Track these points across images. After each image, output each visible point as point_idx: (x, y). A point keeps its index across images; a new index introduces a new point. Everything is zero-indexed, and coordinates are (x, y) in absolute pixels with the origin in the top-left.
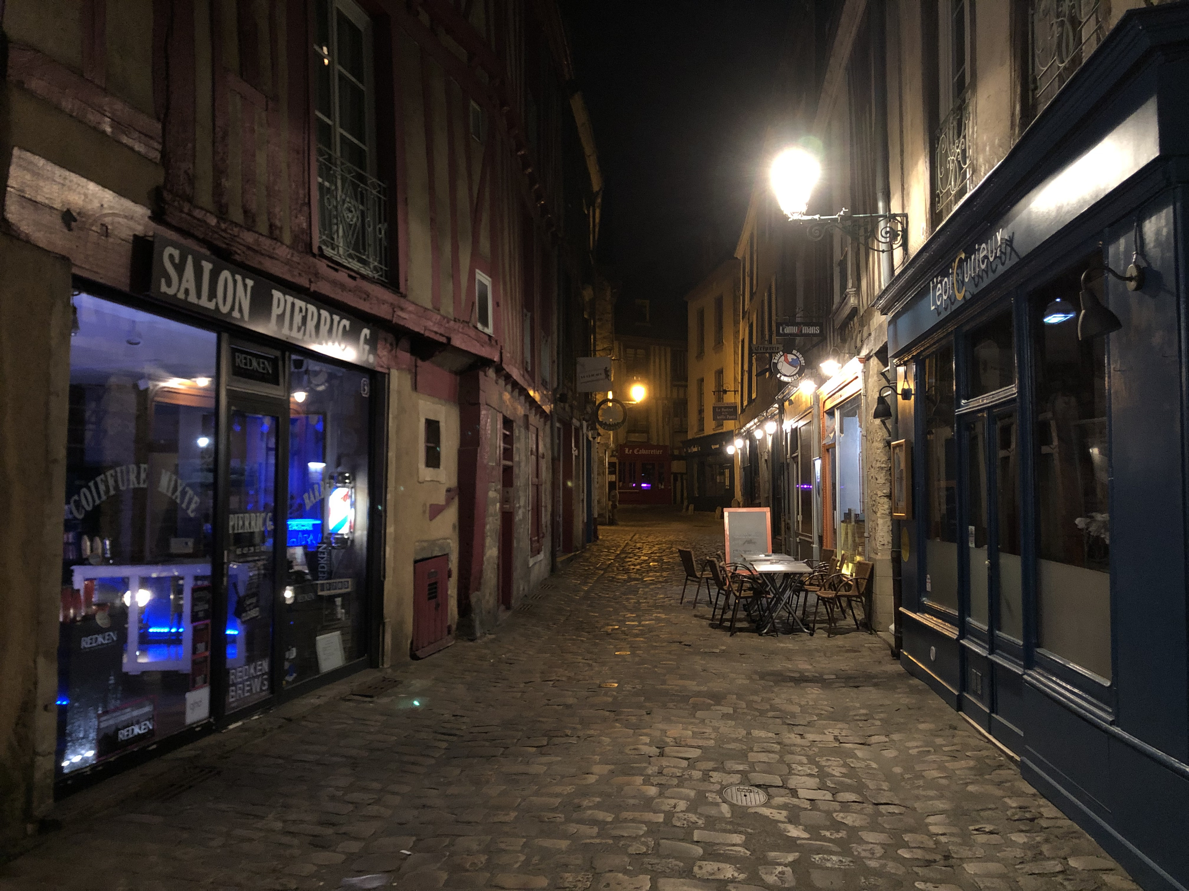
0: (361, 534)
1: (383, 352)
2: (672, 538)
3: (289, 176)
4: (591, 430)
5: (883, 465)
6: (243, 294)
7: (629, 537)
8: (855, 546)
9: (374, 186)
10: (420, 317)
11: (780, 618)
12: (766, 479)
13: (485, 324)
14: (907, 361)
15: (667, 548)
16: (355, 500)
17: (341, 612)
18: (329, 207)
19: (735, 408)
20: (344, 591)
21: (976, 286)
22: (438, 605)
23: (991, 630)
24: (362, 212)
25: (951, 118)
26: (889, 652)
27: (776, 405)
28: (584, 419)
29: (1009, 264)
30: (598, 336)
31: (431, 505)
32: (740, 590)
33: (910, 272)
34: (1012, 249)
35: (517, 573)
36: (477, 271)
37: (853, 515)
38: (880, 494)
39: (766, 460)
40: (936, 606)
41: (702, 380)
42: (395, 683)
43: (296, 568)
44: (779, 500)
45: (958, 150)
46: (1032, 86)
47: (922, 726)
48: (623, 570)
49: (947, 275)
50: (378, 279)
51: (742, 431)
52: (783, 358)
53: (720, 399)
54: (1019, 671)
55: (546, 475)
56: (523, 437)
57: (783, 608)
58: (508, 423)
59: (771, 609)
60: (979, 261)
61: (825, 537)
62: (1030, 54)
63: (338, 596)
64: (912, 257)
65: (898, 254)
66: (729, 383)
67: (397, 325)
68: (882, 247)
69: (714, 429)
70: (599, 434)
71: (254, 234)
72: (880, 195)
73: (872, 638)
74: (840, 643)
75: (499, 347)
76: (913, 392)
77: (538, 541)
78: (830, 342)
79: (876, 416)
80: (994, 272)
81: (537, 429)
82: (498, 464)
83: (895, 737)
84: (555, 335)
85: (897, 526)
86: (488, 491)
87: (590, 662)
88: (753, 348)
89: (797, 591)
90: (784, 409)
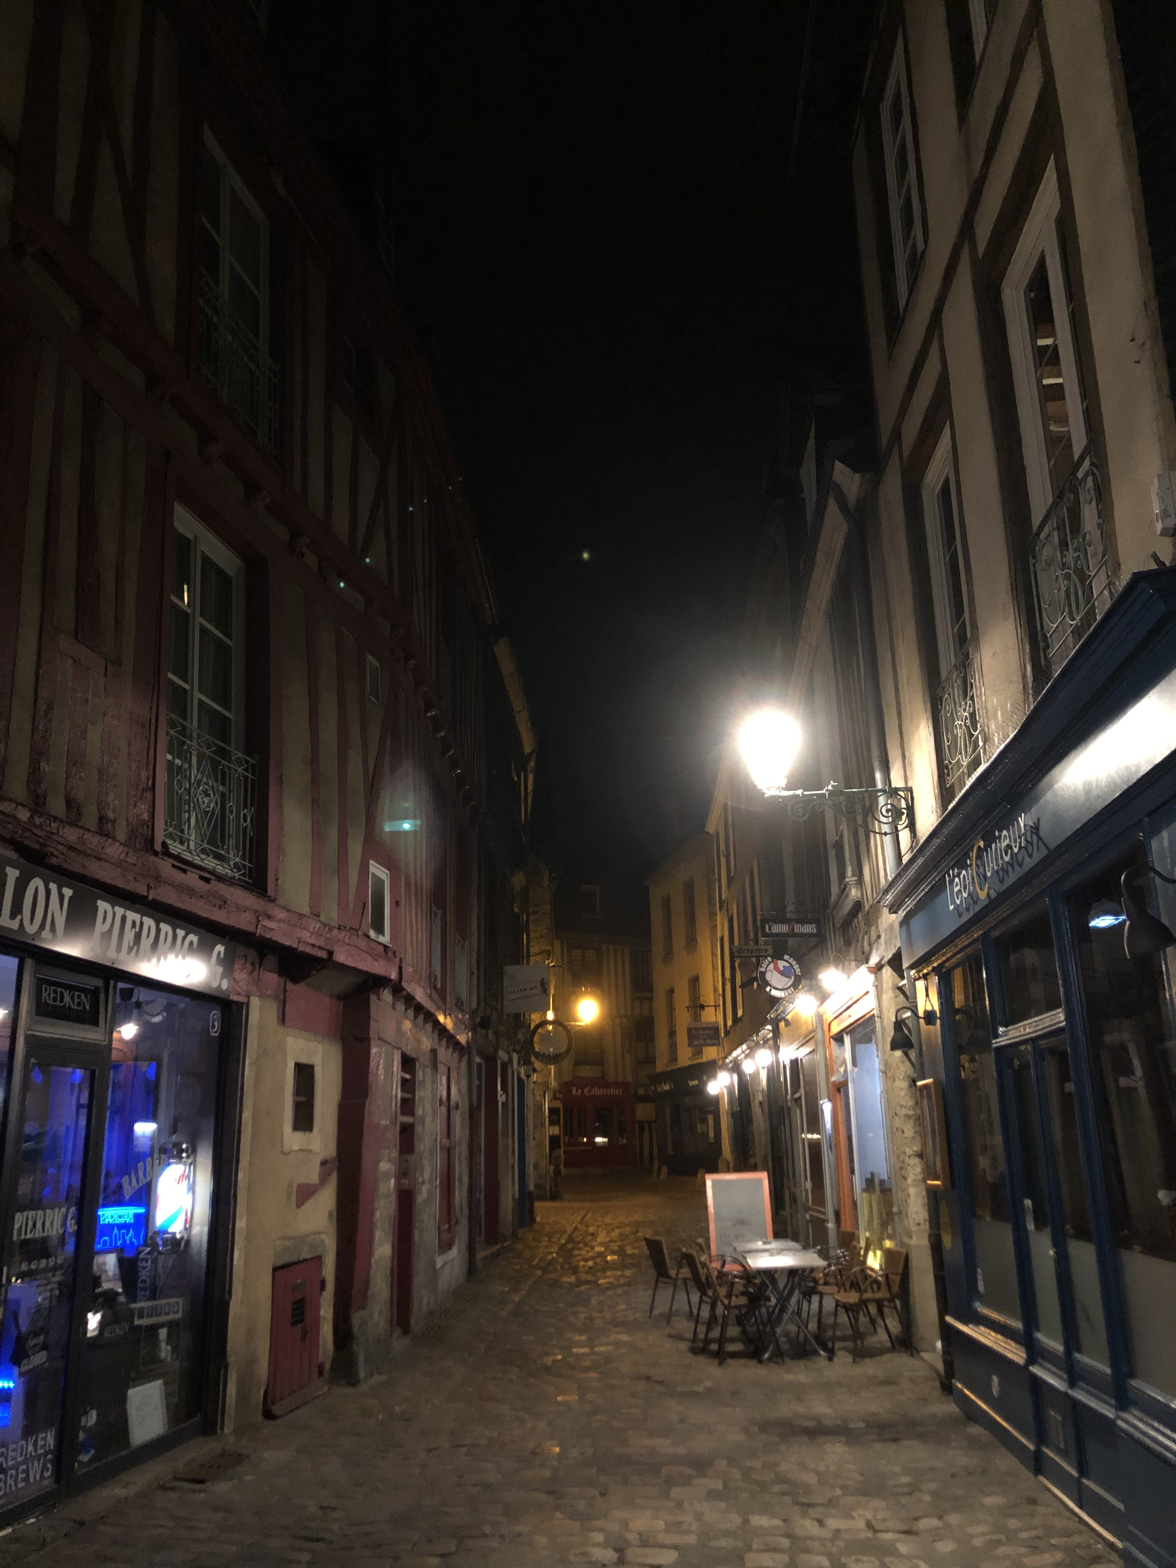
0: (200, 1230)
1: (242, 976)
2: (637, 1217)
3: (129, 754)
4: (523, 1064)
5: (911, 1112)
6: (58, 907)
7: (579, 1219)
8: (884, 1224)
9: (239, 762)
10: (292, 925)
11: (787, 1334)
12: (763, 1129)
13: (380, 930)
14: (928, 974)
15: (632, 1233)
16: (194, 1182)
17: (165, 1351)
18: (180, 792)
19: (716, 1029)
20: (172, 1317)
21: (1002, 881)
22: (305, 1333)
23: (1068, 1352)
24: (223, 795)
25: (955, 676)
26: (938, 1384)
27: (769, 1027)
28: (514, 1050)
29: (1038, 856)
30: (532, 935)
31: (299, 1186)
32: (729, 1295)
33: (920, 861)
34: (1039, 838)
35: (419, 1279)
36: (371, 862)
37: (877, 1182)
38: (909, 1151)
39: (761, 1103)
40: (994, 1315)
41: (672, 991)
42: (239, 1458)
43: (106, 1286)
44: (780, 1159)
45: (965, 714)
46: (1042, 644)
47: (988, 1501)
48: (569, 1269)
49: (965, 867)
50: (239, 879)
51: (728, 1061)
52: (772, 965)
53: (697, 1017)
54: (1110, 1413)
55: (460, 1132)
56: (428, 1081)
57: (790, 1318)
58: (408, 1063)
59: (774, 1320)
60: (1001, 850)
61: (842, 1211)
62: (1037, 608)
63: (162, 1325)
64: (922, 842)
65: (905, 836)
66: (708, 995)
67: (261, 937)
68: (886, 828)
69: (690, 1059)
70: (535, 1070)
71: (78, 830)
72: (876, 764)
73: (914, 1362)
74: (870, 1371)
75: (398, 959)
76: (938, 1015)
77: (449, 1229)
78: (831, 946)
79: (894, 1046)
80: (1021, 865)
81: (449, 1069)
82: (394, 1120)
83: (953, 1519)
84: (475, 939)
85: (934, 1197)
86: (379, 1162)
87: (521, 1414)
88: (735, 950)
89: (808, 1294)
90: (779, 1032)
